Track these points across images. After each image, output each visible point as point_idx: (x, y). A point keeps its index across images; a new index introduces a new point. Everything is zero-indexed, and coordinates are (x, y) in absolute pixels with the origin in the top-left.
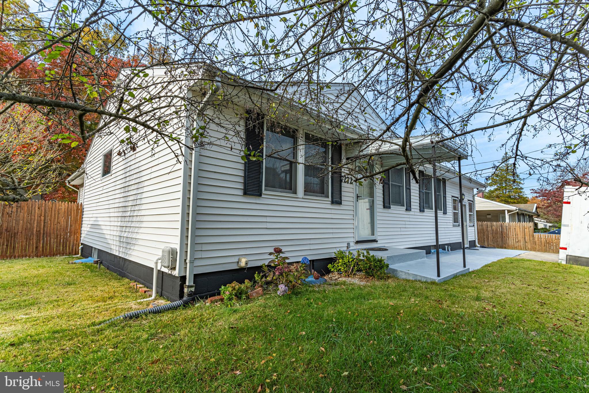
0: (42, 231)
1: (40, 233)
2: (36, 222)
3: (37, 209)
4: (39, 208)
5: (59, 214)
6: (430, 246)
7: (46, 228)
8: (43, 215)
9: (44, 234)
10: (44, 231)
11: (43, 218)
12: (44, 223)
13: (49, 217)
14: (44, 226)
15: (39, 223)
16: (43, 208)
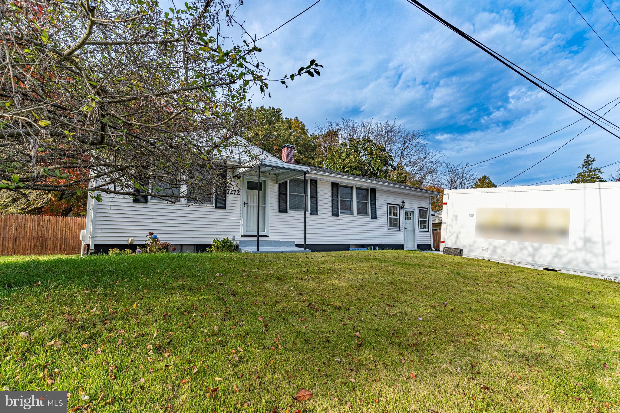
0: (64, 238)
1: (63, 239)
2: (59, 231)
3: (60, 222)
4: (61, 222)
5: (75, 226)
6: (349, 245)
7: (66, 236)
8: (64, 227)
9: (65, 239)
10: (65, 237)
11: (64, 229)
12: (65, 232)
13: (69, 228)
14: (65, 234)
15: (62, 232)
16: (64, 222)
